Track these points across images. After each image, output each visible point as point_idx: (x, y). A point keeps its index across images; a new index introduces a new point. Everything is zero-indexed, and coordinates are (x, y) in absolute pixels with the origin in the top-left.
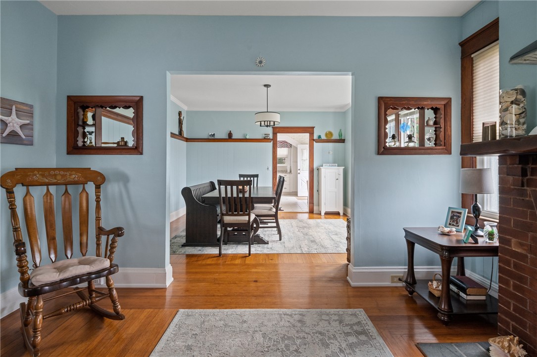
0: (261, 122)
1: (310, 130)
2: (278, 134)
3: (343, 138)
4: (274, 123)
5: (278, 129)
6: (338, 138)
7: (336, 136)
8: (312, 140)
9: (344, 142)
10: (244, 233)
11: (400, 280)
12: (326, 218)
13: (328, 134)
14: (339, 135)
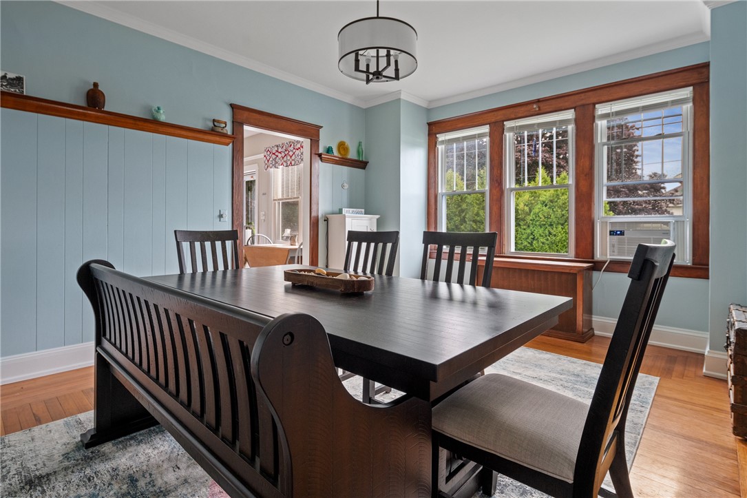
2: (245, 127)
3: (364, 160)
5: (245, 114)
6: (357, 159)
7: (353, 154)
8: (315, 154)
9: (364, 168)
13: (342, 146)
14: (358, 152)
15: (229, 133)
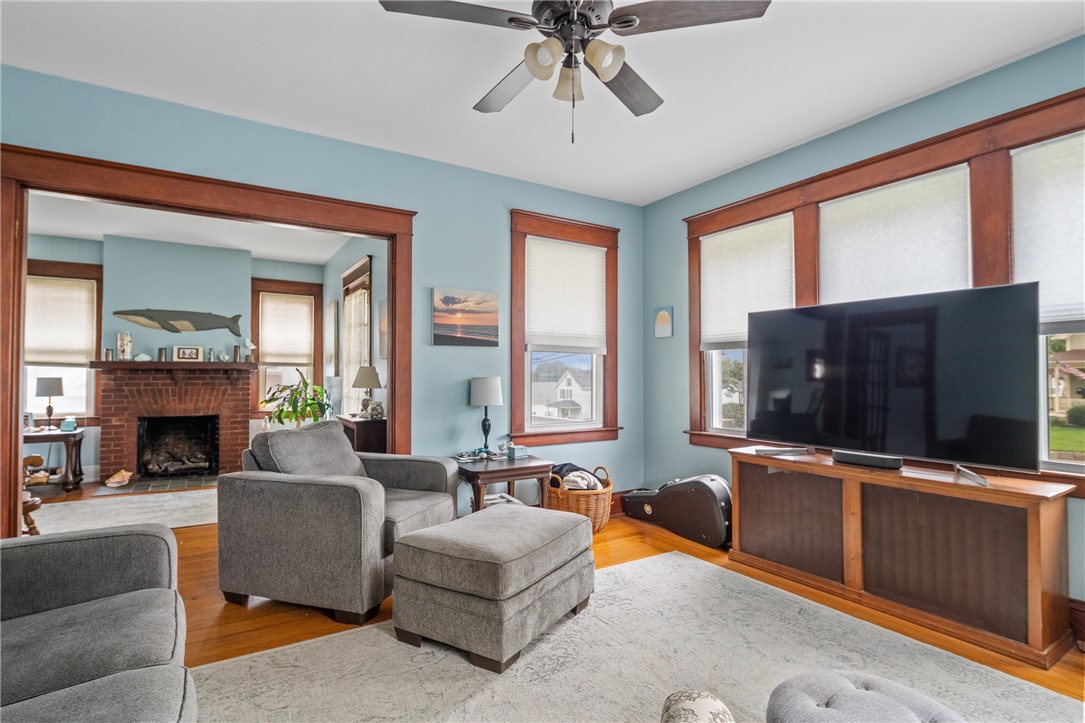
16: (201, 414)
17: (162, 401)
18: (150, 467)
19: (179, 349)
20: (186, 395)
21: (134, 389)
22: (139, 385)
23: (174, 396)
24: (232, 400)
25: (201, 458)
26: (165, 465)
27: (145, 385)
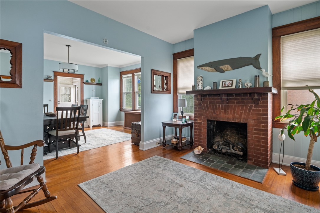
0: (63, 69)
1: (81, 76)
2: (58, 77)
3: (101, 83)
4: (74, 71)
5: (58, 74)
6: (98, 83)
7: (97, 81)
8: (82, 82)
9: (101, 85)
10: (63, 143)
11: (158, 143)
12: (93, 129)
13: (92, 80)
14: (99, 81)
15: (53, 79)
16: (237, 121)
17: (217, 111)
18: (214, 147)
19: (223, 82)
20: (228, 109)
21: (205, 104)
22: (207, 103)
23: (222, 109)
24: (256, 114)
25: (239, 148)
26: (222, 147)
27: (210, 103)
